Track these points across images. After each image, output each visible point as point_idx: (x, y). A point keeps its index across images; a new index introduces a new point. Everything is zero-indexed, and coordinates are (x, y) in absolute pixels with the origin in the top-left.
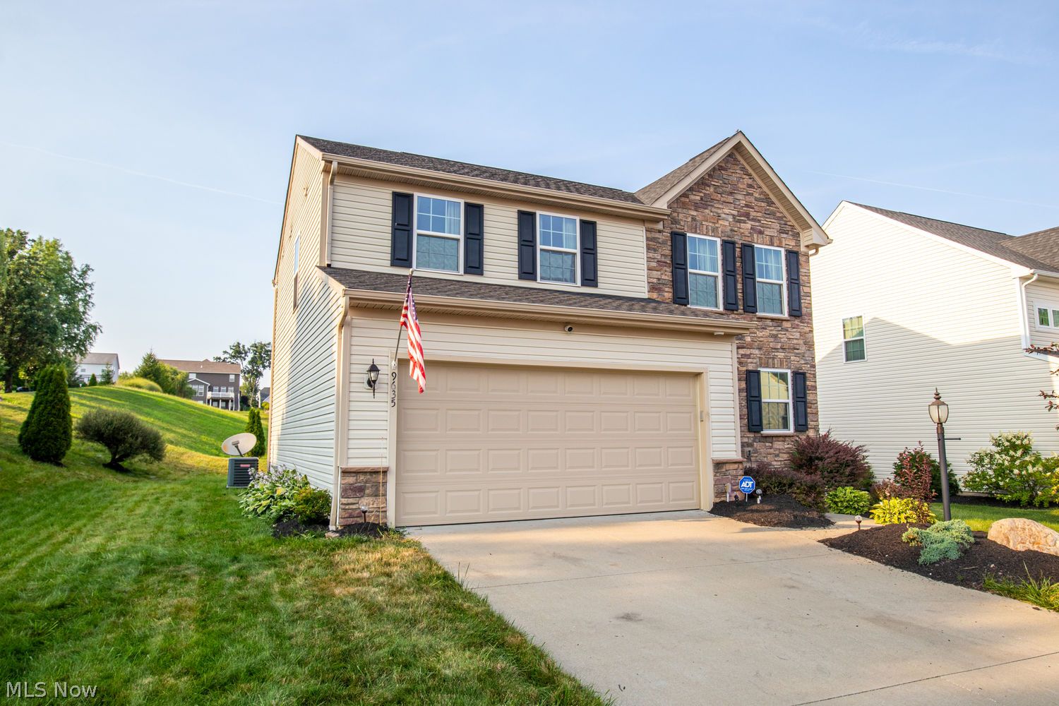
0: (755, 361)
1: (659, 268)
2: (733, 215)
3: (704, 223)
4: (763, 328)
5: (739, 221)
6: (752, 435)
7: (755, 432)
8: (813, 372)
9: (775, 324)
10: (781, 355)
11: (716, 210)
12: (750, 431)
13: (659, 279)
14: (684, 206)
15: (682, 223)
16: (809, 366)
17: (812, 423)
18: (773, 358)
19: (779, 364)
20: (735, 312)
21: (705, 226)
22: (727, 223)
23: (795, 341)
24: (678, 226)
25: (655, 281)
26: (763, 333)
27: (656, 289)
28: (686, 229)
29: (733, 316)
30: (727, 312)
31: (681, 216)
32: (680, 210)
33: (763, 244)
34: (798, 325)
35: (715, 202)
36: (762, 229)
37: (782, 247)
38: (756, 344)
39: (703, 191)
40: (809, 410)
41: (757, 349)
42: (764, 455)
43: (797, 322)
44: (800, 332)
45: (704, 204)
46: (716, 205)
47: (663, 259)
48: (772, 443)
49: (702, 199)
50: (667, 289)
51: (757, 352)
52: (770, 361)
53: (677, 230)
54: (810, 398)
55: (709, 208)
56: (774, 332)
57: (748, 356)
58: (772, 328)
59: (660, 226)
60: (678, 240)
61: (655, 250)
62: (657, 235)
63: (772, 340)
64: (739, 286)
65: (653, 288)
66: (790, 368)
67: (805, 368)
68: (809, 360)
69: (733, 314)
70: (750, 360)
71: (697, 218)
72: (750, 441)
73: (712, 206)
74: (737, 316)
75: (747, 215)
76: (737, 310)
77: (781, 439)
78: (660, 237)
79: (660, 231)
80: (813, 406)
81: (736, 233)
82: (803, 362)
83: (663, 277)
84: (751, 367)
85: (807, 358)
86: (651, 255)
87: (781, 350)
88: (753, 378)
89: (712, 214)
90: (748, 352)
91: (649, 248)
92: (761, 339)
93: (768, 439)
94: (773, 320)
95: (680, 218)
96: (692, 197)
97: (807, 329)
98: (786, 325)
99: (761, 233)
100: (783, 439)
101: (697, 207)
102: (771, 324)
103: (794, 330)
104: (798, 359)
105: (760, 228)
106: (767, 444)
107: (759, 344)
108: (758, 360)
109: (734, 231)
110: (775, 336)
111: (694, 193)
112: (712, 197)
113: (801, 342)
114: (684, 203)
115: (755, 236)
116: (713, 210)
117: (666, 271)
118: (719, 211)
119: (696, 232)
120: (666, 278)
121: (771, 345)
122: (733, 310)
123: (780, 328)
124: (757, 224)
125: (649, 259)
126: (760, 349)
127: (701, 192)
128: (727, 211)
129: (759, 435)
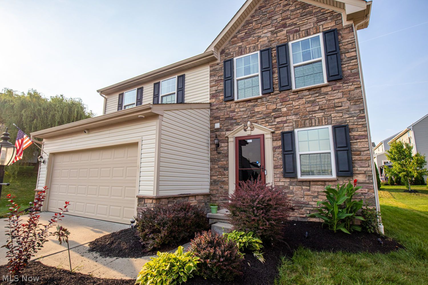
0: (291, 124)
1: (216, 85)
2: (271, 31)
3: (247, 47)
4: (300, 98)
5: (276, 33)
6: (288, 180)
7: (291, 178)
8: (361, 123)
9: (311, 92)
10: (320, 115)
11: (257, 35)
12: (285, 177)
13: (216, 90)
14: (234, 43)
15: (232, 53)
16: (355, 118)
17: (359, 169)
18: (311, 119)
19: (317, 123)
20: (272, 94)
21: (248, 48)
22: (266, 39)
23: (336, 101)
24: (229, 56)
25: (214, 92)
26: (300, 102)
27: (214, 97)
28: (234, 55)
29: (270, 97)
30: (264, 96)
31: (231, 50)
32: (231, 47)
33: (300, 38)
34: (340, 87)
35: (257, 30)
36: (298, 28)
37: (320, 32)
38: (292, 112)
39: (247, 28)
40: (355, 158)
41: (293, 115)
42: (301, 196)
43: (338, 84)
44: (342, 92)
45: (248, 35)
46: (258, 31)
47: (220, 78)
48: (309, 186)
49: (246, 33)
50: (221, 95)
51: (293, 117)
52: (307, 121)
53: (229, 58)
54: (357, 145)
55: (252, 36)
56: (311, 99)
57: (285, 122)
58: (310, 96)
59: (218, 61)
60: (229, 64)
61: (214, 75)
62: (216, 67)
63: (309, 105)
64: (276, 75)
65: (212, 96)
66: (331, 124)
67: (351, 122)
68: (355, 113)
69: (270, 95)
70: (285, 125)
71: (243, 46)
72: (286, 185)
73: (254, 34)
74: (273, 96)
75: (284, 26)
76: (273, 92)
77: (320, 183)
78: (218, 67)
79: (218, 64)
80: (362, 153)
81: (273, 42)
82: (348, 116)
83: (219, 88)
84: (286, 130)
85: (353, 112)
86: (212, 79)
87: (320, 111)
88: (288, 137)
89: (254, 38)
90: (284, 119)
91: (211, 76)
92: (298, 107)
93: (304, 183)
94: (309, 90)
95: (230, 51)
96: (239, 36)
97: (353, 87)
98: (324, 90)
99: (297, 31)
100: (323, 184)
101: (242, 39)
102: (308, 93)
103: (335, 92)
104: (341, 115)
105: (296, 28)
106: (304, 187)
107: (294, 112)
108: (294, 123)
109: (272, 41)
110: (313, 102)
111: (241, 32)
112: (254, 28)
113: (345, 99)
114: (233, 42)
115: (291, 36)
116: (255, 35)
117: (221, 85)
118: (260, 34)
119: (242, 54)
120: (221, 88)
121: (308, 109)
122: (270, 93)
123: (317, 94)
124: (294, 27)
125: (211, 82)
126: (296, 115)
127: (246, 29)
128: (266, 31)
129: (295, 180)
